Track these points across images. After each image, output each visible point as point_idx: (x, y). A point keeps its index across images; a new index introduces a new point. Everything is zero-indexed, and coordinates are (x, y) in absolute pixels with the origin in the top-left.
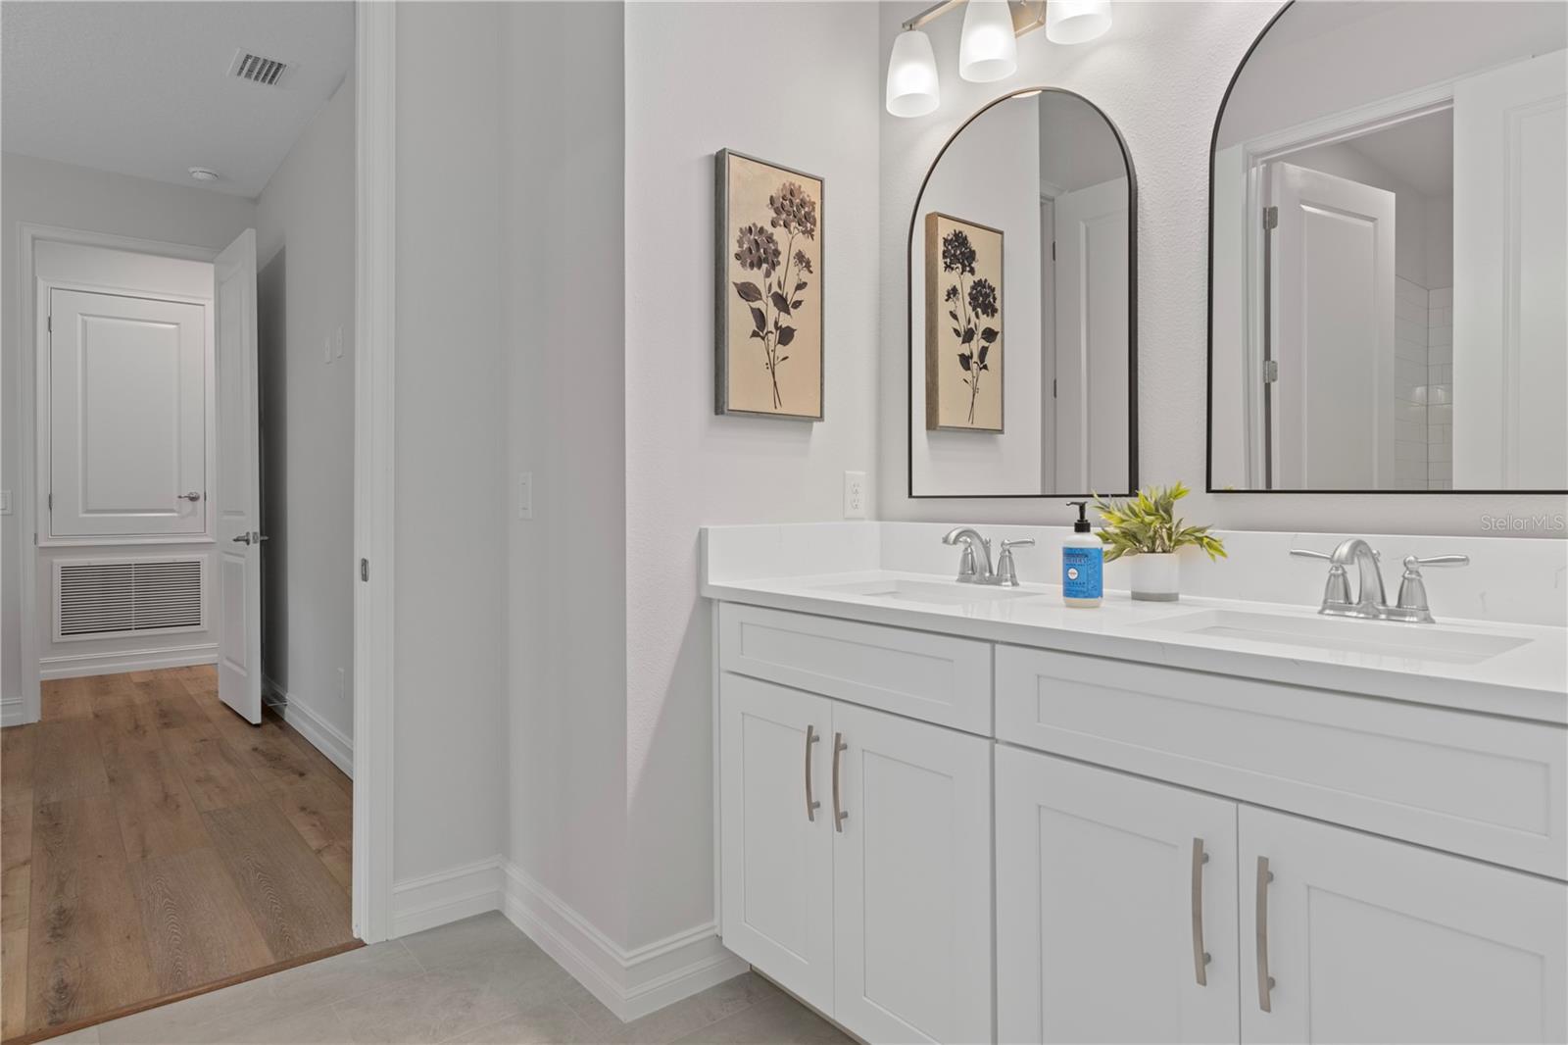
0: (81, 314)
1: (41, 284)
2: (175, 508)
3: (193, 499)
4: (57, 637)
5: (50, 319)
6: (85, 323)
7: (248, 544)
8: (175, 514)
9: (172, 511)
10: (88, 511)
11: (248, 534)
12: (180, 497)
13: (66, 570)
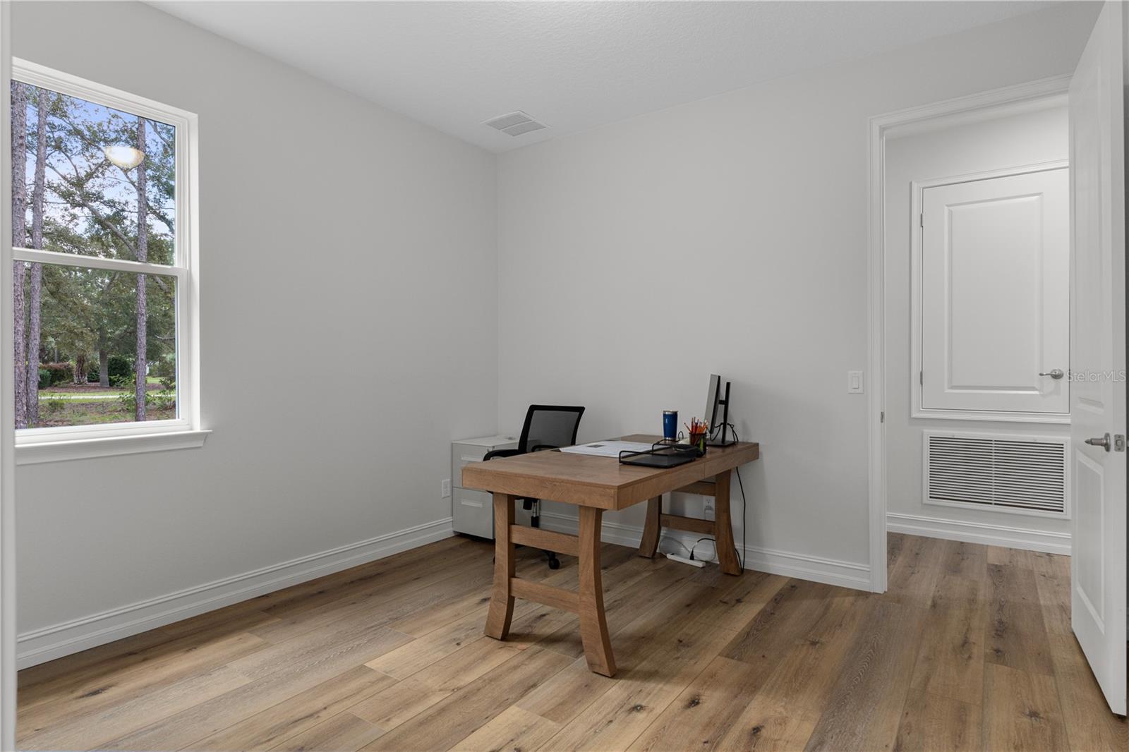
0: (947, 206)
1: (915, 186)
2: (1037, 387)
3: (1056, 376)
4: (927, 500)
5: (922, 216)
6: (951, 213)
7: (1108, 450)
8: (1036, 392)
9: (1033, 389)
10: (953, 387)
11: (1107, 435)
12: (1041, 375)
13: (933, 440)
